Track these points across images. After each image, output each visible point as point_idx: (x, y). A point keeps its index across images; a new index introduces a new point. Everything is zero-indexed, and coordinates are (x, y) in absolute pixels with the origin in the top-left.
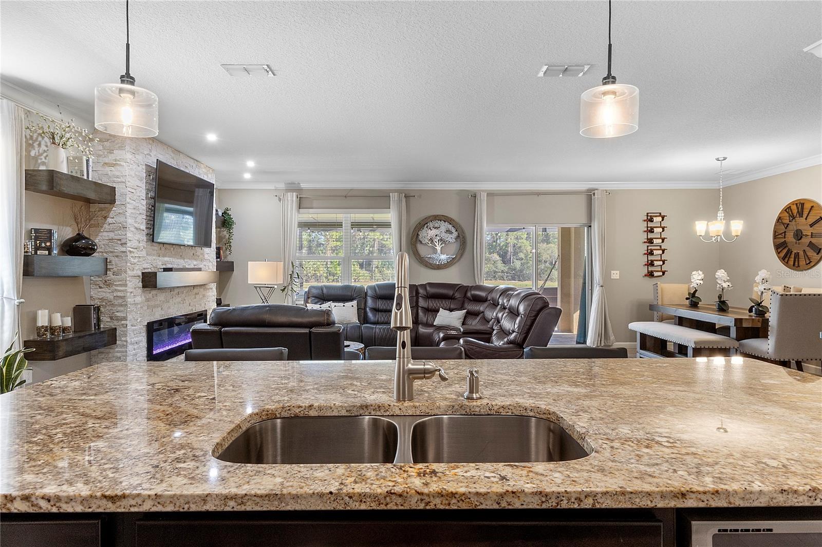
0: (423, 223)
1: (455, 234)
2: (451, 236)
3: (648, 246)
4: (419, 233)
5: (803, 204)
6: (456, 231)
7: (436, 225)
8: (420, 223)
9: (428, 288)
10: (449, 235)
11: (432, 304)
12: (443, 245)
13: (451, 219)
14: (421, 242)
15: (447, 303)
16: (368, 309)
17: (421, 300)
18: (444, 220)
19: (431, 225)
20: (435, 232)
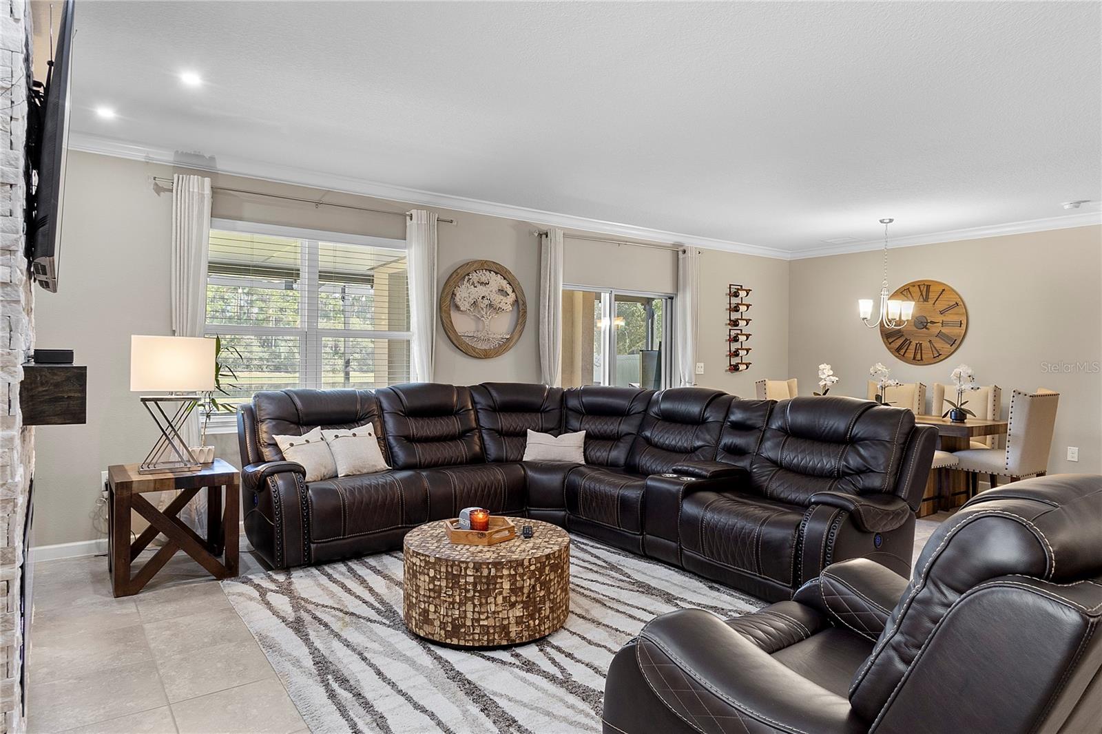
0: (462, 273)
1: (512, 297)
2: (505, 299)
3: (730, 330)
4: (456, 291)
5: (928, 287)
6: (514, 292)
7: (484, 279)
8: (457, 273)
9: (494, 394)
10: (502, 297)
11: (507, 422)
12: (493, 315)
13: (507, 271)
14: (457, 308)
15: (538, 419)
16: (391, 439)
17: (482, 415)
18: (496, 271)
19: (475, 277)
20: (482, 290)
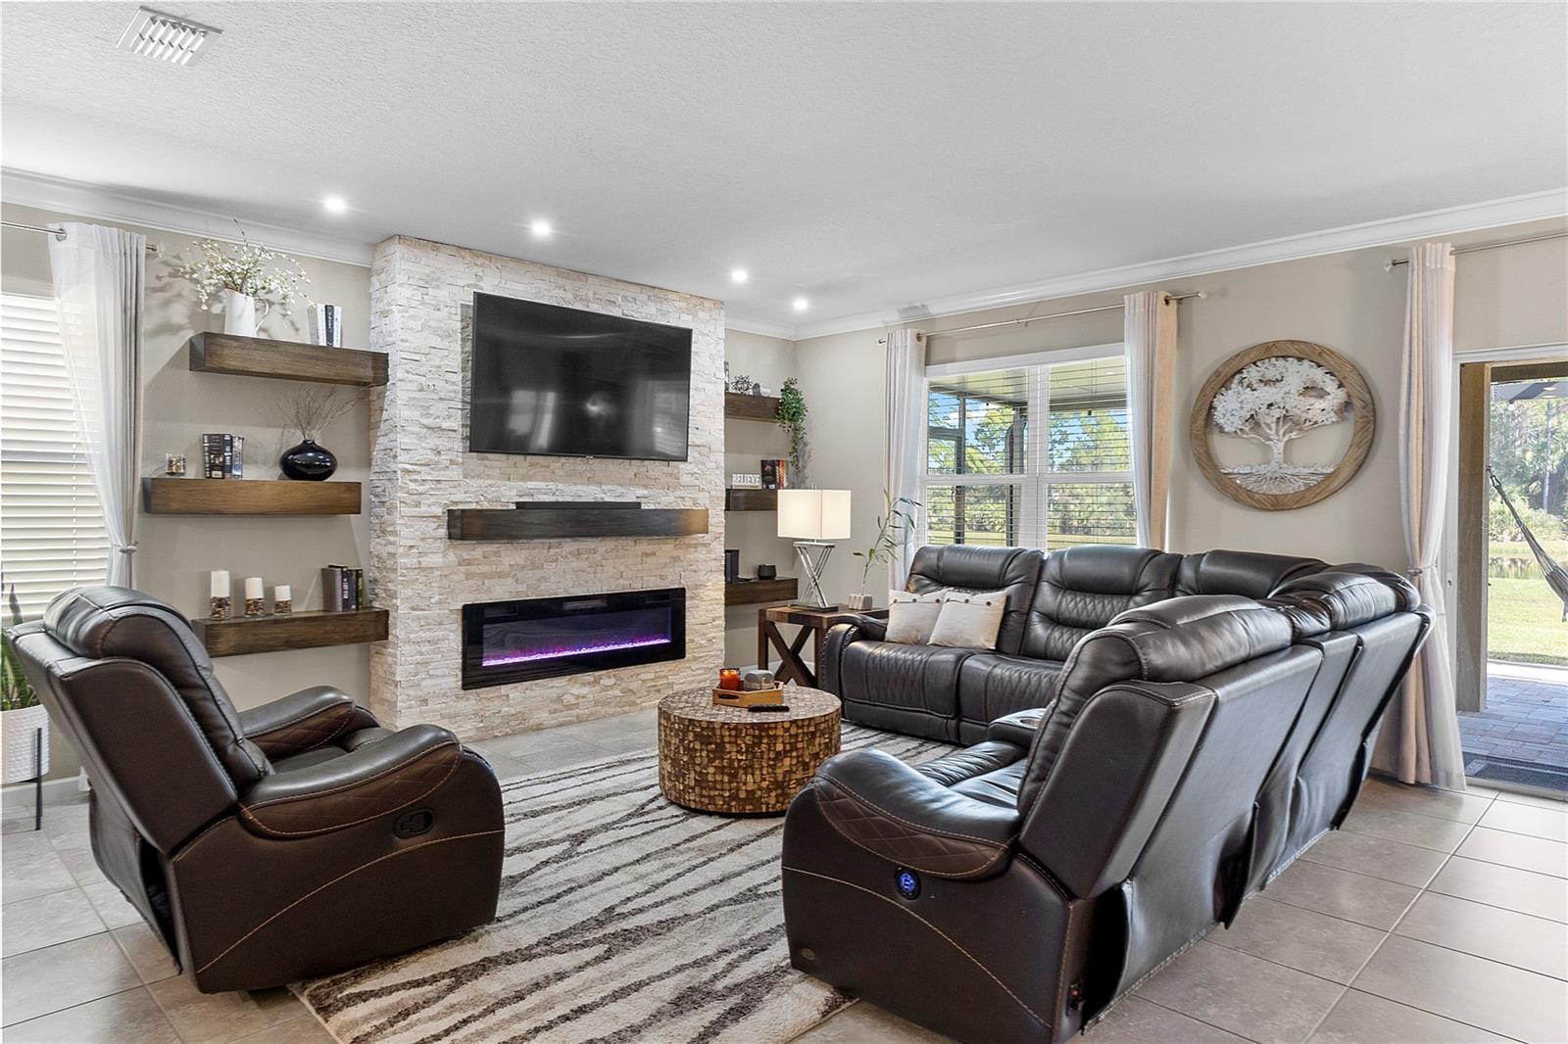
0: (1229, 371)
1: (1336, 396)
2: (1320, 404)
4: (1216, 403)
6: (1341, 386)
7: (1271, 374)
8: (1217, 373)
9: (1205, 566)
10: (1313, 400)
12: (1293, 435)
13: (1323, 351)
14: (1221, 429)
16: (1035, 615)
18: (1298, 354)
19: (1252, 374)
20: (1266, 394)
